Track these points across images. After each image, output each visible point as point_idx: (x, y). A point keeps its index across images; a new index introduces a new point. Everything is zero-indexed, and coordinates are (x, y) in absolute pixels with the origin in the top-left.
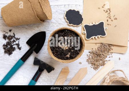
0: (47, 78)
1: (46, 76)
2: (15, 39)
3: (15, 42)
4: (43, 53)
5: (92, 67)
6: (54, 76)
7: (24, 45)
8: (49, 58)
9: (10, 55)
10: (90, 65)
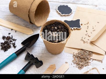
0: (35, 72)
1: (34, 71)
2: (12, 40)
3: (12, 42)
4: (35, 52)
5: (77, 67)
6: (41, 71)
7: (19, 45)
8: (39, 57)
9: (5, 52)
10: (75, 65)
